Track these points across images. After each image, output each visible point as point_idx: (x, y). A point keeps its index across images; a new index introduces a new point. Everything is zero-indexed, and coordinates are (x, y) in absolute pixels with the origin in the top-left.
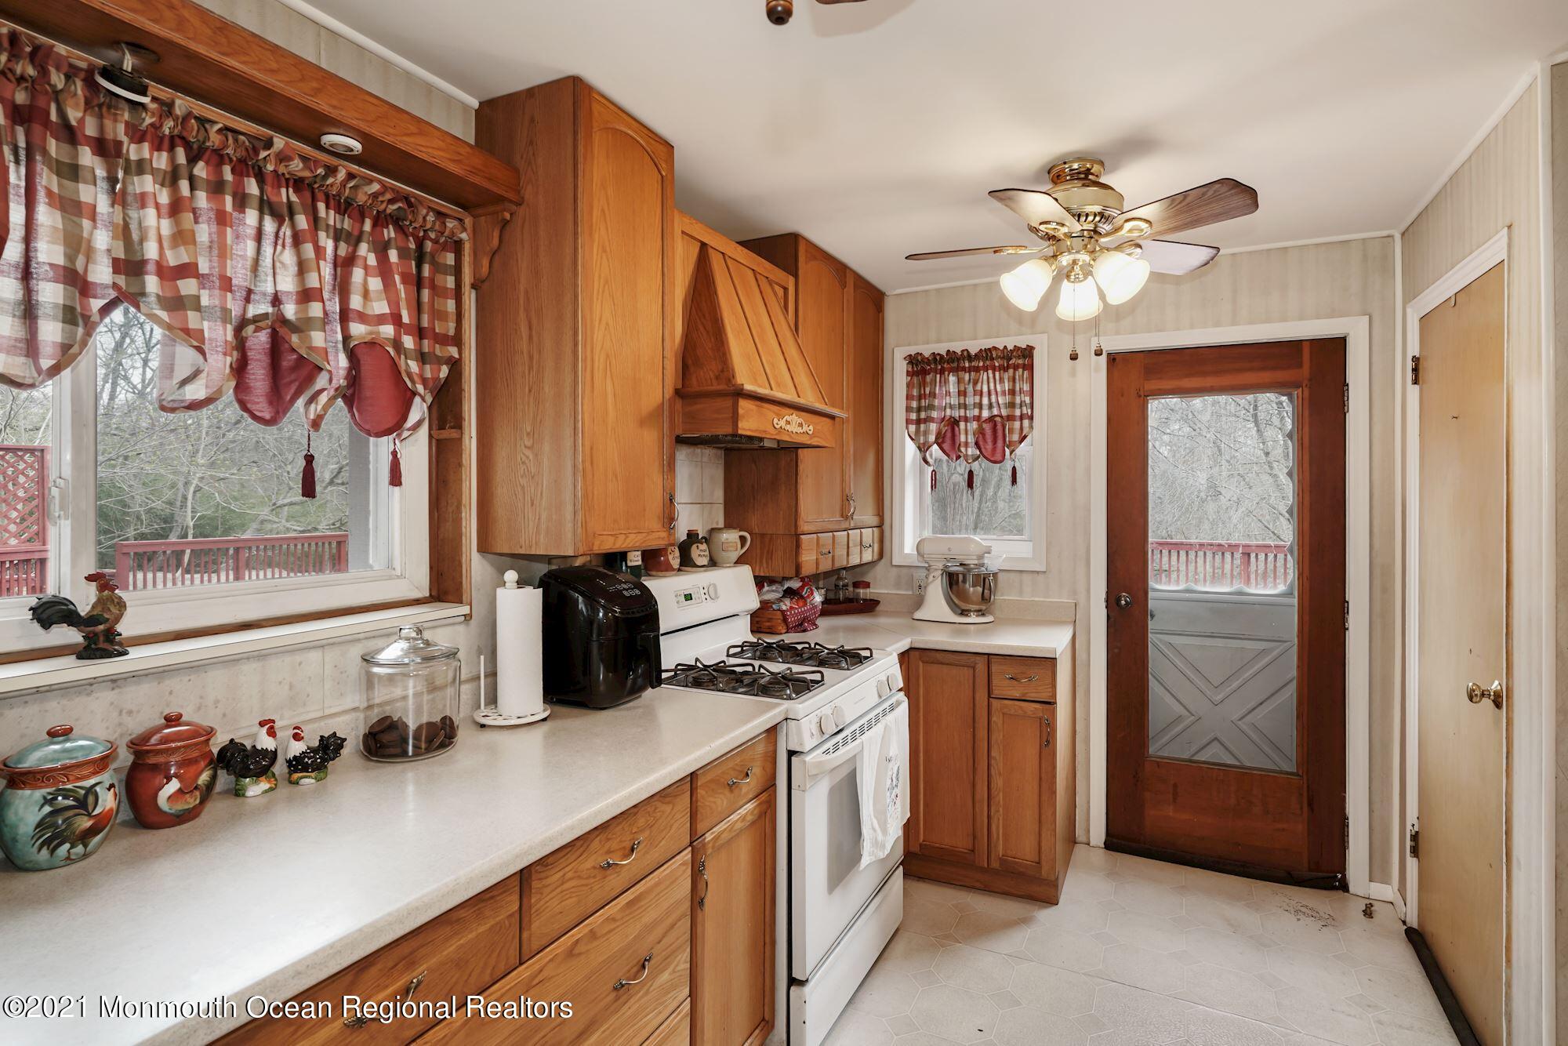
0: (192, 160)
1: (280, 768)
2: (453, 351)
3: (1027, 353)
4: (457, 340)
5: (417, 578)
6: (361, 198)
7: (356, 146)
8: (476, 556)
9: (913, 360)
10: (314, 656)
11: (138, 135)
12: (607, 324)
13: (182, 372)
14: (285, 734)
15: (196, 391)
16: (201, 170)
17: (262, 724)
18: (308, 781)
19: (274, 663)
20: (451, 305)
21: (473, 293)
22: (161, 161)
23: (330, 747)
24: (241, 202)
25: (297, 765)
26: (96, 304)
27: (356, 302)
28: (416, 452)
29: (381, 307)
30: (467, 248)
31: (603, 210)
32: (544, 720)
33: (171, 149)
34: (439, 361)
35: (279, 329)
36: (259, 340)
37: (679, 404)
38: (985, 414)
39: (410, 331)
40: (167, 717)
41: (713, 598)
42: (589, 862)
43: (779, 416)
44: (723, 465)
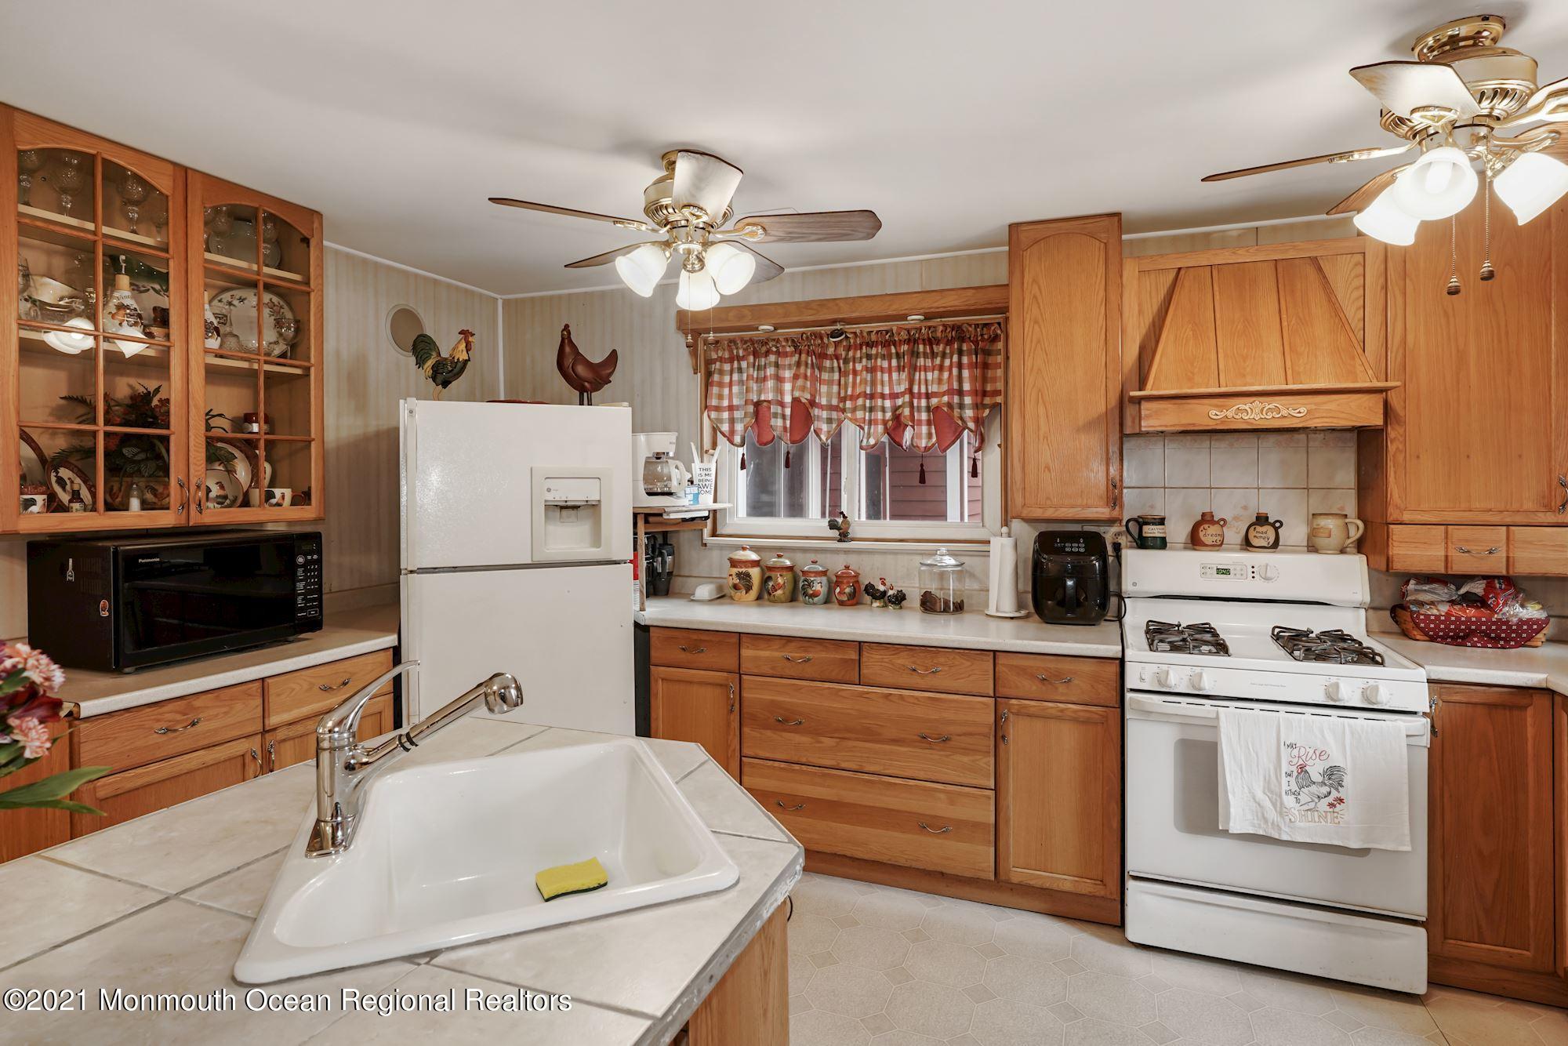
1: (884, 599)
2: (998, 399)
7: (921, 317)
12: (1039, 369)
14: (888, 584)
17: (881, 579)
18: (890, 608)
19: (900, 557)
20: (999, 372)
23: (903, 596)
25: (890, 599)
28: (992, 460)
29: (946, 387)
32: (1012, 618)
33: (861, 349)
39: (969, 393)
40: (847, 567)
41: (1267, 579)
42: (899, 661)
43: (1221, 408)
44: (1354, 448)
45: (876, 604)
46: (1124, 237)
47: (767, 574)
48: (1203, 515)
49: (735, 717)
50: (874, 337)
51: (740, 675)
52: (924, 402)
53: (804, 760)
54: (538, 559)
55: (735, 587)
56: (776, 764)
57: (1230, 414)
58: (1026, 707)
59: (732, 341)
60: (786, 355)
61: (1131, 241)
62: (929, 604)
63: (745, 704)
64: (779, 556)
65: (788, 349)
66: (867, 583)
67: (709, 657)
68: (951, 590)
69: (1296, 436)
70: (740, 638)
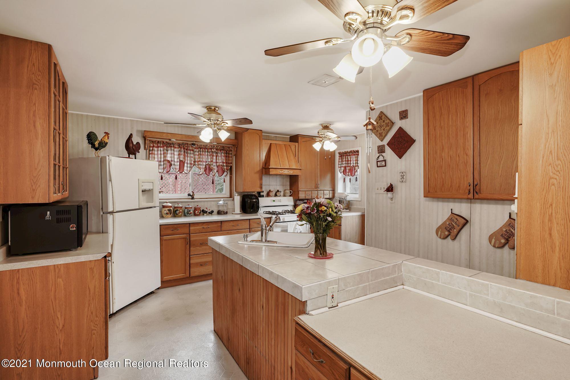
0: (200, 149)
1: (208, 213)
2: (231, 165)
3: (358, 151)
4: (232, 163)
5: (228, 195)
6: (218, 148)
7: (216, 144)
8: (235, 192)
9: (339, 153)
10: (213, 202)
11: (195, 148)
13: (199, 171)
14: (208, 209)
15: (201, 173)
16: (201, 150)
17: (206, 208)
18: (210, 215)
19: (209, 202)
20: (231, 158)
21: (234, 156)
22: (198, 150)
23: (212, 212)
24: (205, 151)
25: (209, 213)
26: (192, 165)
27: (217, 161)
28: (228, 179)
29: (220, 161)
30: (233, 151)
31: (247, 144)
34: (229, 166)
35: (209, 165)
36: (208, 166)
37: (264, 170)
38: (351, 165)
39: (225, 163)
40: (197, 206)
41: (280, 202)
42: (231, 224)
43: (281, 171)
44: (289, 178)
45: (205, 214)
46: (263, 134)
47: (175, 209)
48: (269, 190)
49: (188, 246)
50: (202, 147)
51: (190, 234)
52: (215, 164)
53: (207, 252)
54: (141, 207)
55: (167, 214)
56: (200, 255)
57: (283, 172)
58: (255, 229)
59: (158, 142)
60: (176, 148)
61: (264, 135)
62: (219, 213)
63: (191, 241)
64: (178, 204)
65: (176, 146)
66: (202, 209)
67: (180, 230)
68: (224, 209)
69: (282, 176)
70: (190, 224)
